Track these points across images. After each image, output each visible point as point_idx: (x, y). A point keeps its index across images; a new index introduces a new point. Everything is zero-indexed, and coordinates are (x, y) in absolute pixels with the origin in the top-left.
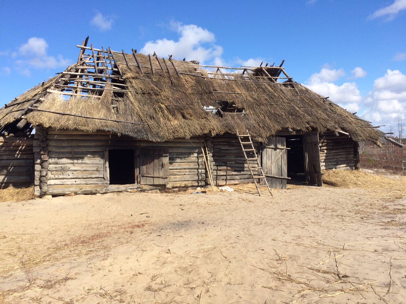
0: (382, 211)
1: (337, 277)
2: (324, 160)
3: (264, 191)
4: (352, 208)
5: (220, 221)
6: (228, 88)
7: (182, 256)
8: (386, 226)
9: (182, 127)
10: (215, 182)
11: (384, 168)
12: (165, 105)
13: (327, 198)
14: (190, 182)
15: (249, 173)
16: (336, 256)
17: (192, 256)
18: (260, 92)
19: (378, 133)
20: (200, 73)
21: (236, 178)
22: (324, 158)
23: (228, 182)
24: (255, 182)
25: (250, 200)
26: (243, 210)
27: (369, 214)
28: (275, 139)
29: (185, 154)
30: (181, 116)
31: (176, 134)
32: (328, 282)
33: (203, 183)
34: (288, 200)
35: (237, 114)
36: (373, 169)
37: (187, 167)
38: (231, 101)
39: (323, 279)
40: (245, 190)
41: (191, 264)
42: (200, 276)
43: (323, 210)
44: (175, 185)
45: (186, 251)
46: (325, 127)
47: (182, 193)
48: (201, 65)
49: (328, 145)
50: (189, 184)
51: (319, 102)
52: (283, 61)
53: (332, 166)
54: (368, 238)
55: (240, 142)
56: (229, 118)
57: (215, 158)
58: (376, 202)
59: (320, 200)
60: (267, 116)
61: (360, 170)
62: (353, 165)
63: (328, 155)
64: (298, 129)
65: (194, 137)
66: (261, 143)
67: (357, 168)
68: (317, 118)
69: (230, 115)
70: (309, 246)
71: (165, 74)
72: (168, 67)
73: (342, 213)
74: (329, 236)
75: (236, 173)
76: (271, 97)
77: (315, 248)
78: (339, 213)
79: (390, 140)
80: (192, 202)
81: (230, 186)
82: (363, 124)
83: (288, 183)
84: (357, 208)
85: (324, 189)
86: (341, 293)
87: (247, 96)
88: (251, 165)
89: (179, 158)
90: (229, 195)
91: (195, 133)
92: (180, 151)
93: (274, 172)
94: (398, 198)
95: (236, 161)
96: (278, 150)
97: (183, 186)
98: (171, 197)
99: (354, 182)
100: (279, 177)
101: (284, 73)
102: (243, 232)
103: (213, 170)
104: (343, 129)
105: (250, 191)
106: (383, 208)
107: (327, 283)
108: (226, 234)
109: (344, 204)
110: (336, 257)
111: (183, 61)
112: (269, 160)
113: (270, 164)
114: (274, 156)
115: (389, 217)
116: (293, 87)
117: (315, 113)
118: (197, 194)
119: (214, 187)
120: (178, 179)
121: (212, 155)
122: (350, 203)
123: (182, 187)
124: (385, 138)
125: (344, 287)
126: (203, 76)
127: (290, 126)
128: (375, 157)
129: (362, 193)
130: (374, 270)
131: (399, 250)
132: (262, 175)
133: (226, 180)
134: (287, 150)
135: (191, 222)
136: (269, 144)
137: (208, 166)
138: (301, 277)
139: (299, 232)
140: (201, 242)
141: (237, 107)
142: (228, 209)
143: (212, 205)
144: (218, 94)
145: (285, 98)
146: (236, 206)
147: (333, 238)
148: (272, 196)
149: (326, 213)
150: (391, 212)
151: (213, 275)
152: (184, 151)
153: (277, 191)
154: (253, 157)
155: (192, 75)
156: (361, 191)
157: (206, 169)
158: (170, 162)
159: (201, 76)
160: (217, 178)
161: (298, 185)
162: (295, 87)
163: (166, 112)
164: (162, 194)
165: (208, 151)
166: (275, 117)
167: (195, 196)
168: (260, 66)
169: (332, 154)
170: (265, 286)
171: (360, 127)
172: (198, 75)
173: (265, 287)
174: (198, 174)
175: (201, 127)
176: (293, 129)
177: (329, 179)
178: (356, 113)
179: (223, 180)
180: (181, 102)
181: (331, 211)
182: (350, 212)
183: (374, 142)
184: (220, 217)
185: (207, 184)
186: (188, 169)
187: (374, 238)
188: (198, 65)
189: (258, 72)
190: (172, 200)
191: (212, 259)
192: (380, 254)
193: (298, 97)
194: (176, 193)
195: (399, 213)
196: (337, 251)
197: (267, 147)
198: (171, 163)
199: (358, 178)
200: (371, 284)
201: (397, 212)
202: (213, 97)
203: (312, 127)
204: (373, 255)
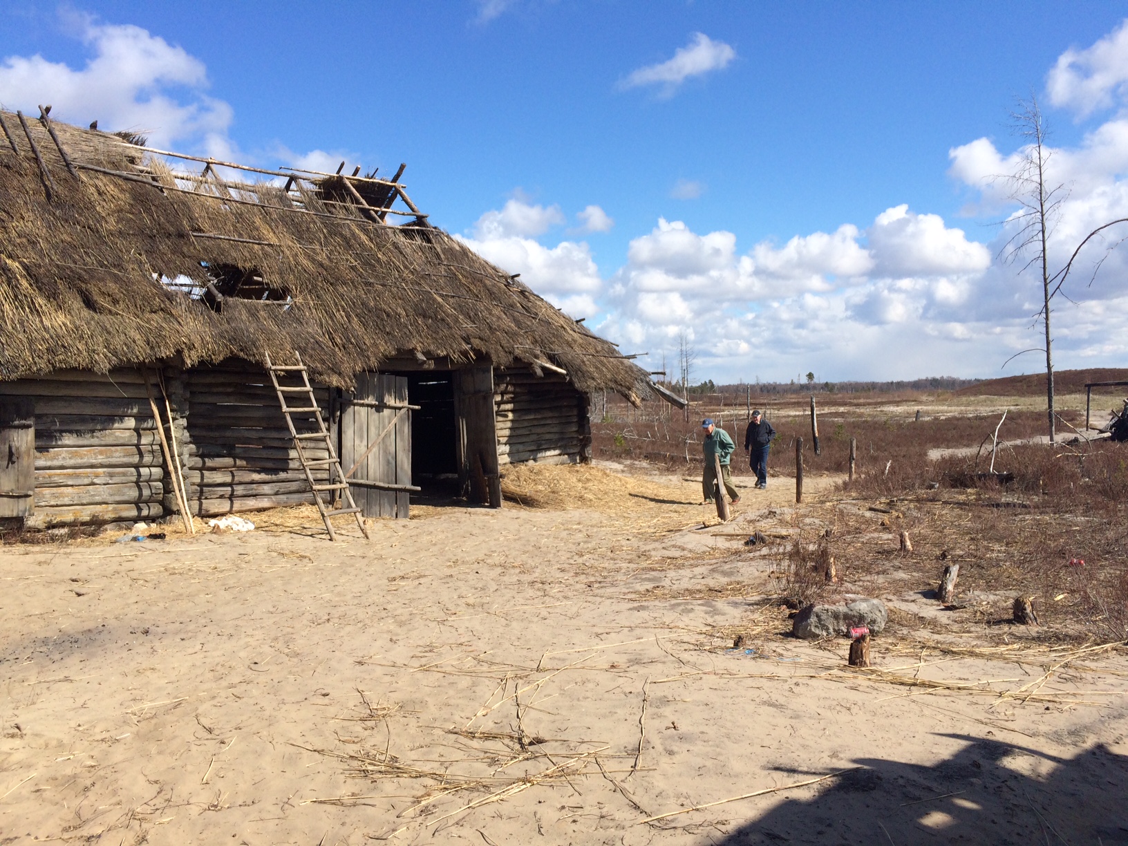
0: (636, 566)
1: (518, 747)
2: (506, 439)
3: (345, 527)
4: (567, 561)
5: (203, 621)
6: (238, 225)
7: (65, 742)
8: (640, 601)
9: (82, 337)
10: (195, 504)
11: (646, 457)
12: (20, 262)
13: (511, 537)
14: (111, 507)
15: (303, 476)
16: (518, 689)
17: (99, 737)
18: (335, 247)
19: (632, 371)
20: (149, 173)
21: (263, 492)
22: (507, 432)
23: (237, 505)
24: (320, 501)
25: (303, 554)
26: (278, 583)
27: (606, 574)
28: (379, 379)
29: (93, 419)
30: (79, 299)
31: (61, 357)
32: (494, 762)
33: (156, 509)
34: (411, 549)
35: (267, 305)
36: (623, 461)
37: (101, 459)
38: (248, 265)
39: (482, 755)
40: (288, 525)
41: (93, 764)
42: (121, 798)
43: (499, 570)
44: (58, 519)
45: (79, 726)
46: (510, 353)
47: (82, 544)
48: (150, 149)
49: (517, 399)
50: (107, 512)
51: (494, 285)
52: (402, 167)
53: (526, 455)
54: (597, 635)
55: (273, 387)
56: (241, 315)
57: (196, 433)
58: (624, 543)
59: (492, 543)
60: (357, 315)
61: (594, 463)
62: (576, 450)
63: (516, 425)
64: (442, 354)
65: (123, 369)
66: (338, 390)
67: (584, 459)
68: (490, 328)
69: (245, 305)
70: (454, 669)
71: (26, 164)
72: (35, 145)
73: (544, 576)
74: (508, 637)
75: (263, 476)
76: (366, 263)
77: (469, 673)
78: (537, 575)
79: (658, 390)
80: (115, 567)
81: (244, 516)
82: (599, 348)
83: (413, 502)
84: (580, 560)
85: (506, 514)
86: (524, 786)
87: (296, 255)
88: (307, 454)
89: (71, 432)
90: (239, 542)
91: (129, 356)
92: (74, 409)
93: (375, 472)
94: (672, 531)
95: (265, 441)
96: (386, 412)
97: (87, 519)
98: (41, 557)
99: (578, 495)
100: (390, 486)
101: (404, 199)
102: (273, 649)
103: (190, 468)
104: (552, 359)
105: (305, 526)
106: (639, 557)
107: (490, 765)
108: (217, 660)
109: (550, 553)
110: (519, 692)
111: (88, 129)
112: (361, 438)
113: (364, 449)
114: (376, 428)
115: (649, 580)
116: (429, 241)
117: (485, 313)
118: (134, 544)
119: (191, 519)
120: (66, 499)
121: (186, 424)
122: (564, 548)
123: (83, 524)
124: (648, 383)
125: (532, 771)
126: (157, 181)
127: (418, 345)
128: (628, 432)
129: (594, 522)
130: (604, 716)
131: (664, 660)
132: (341, 482)
133: (231, 498)
134: (410, 412)
135: (105, 632)
136: (361, 394)
137: (172, 457)
138: (426, 758)
139: (432, 634)
140: (133, 691)
141: (267, 284)
142: (231, 582)
143: (181, 574)
144: (207, 243)
145: (406, 267)
146: (259, 574)
147: (516, 643)
148: (367, 538)
149: (505, 578)
150: (656, 566)
151: (165, 787)
152: (88, 410)
153: (382, 525)
154: (316, 429)
155: (120, 176)
156: (592, 516)
157: (164, 466)
158: (40, 443)
159: (150, 181)
160: (202, 492)
161: (441, 506)
162: (434, 241)
163: (24, 283)
164: (7, 548)
165: (171, 411)
166: (378, 318)
167: (125, 551)
168: (338, 172)
169: (526, 424)
170: (323, 799)
171: (593, 355)
172: (140, 178)
173: (321, 802)
174: (137, 483)
175: (148, 339)
176: (427, 354)
177: (518, 489)
178: (584, 319)
179: (222, 497)
180: (82, 257)
181: (517, 570)
182: (563, 571)
183: (622, 394)
184: (203, 610)
185: (168, 512)
186: (102, 466)
187: (613, 635)
188: (142, 148)
189: (332, 188)
190: (45, 566)
191: (163, 741)
192: (621, 674)
193: (442, 269)
194: (62, 542)
195: (671, 566)
196: (522, 675)
197: (356, 401)
198: (41, 449)
199: (587, 485)
200: (595, 753)
201: (669, 565)
202: (192, 248)
203: (477, 352)
204: (606, 679)
